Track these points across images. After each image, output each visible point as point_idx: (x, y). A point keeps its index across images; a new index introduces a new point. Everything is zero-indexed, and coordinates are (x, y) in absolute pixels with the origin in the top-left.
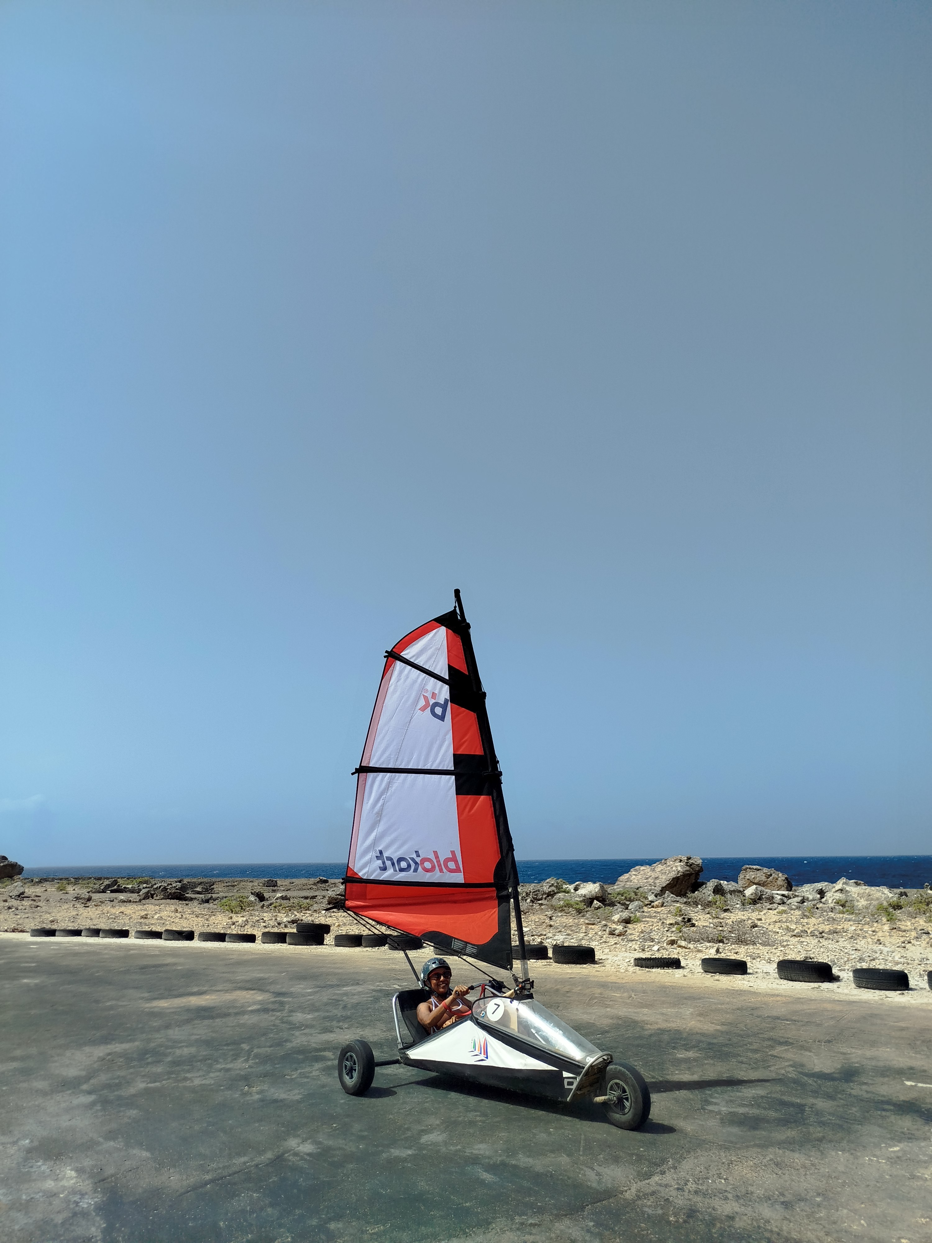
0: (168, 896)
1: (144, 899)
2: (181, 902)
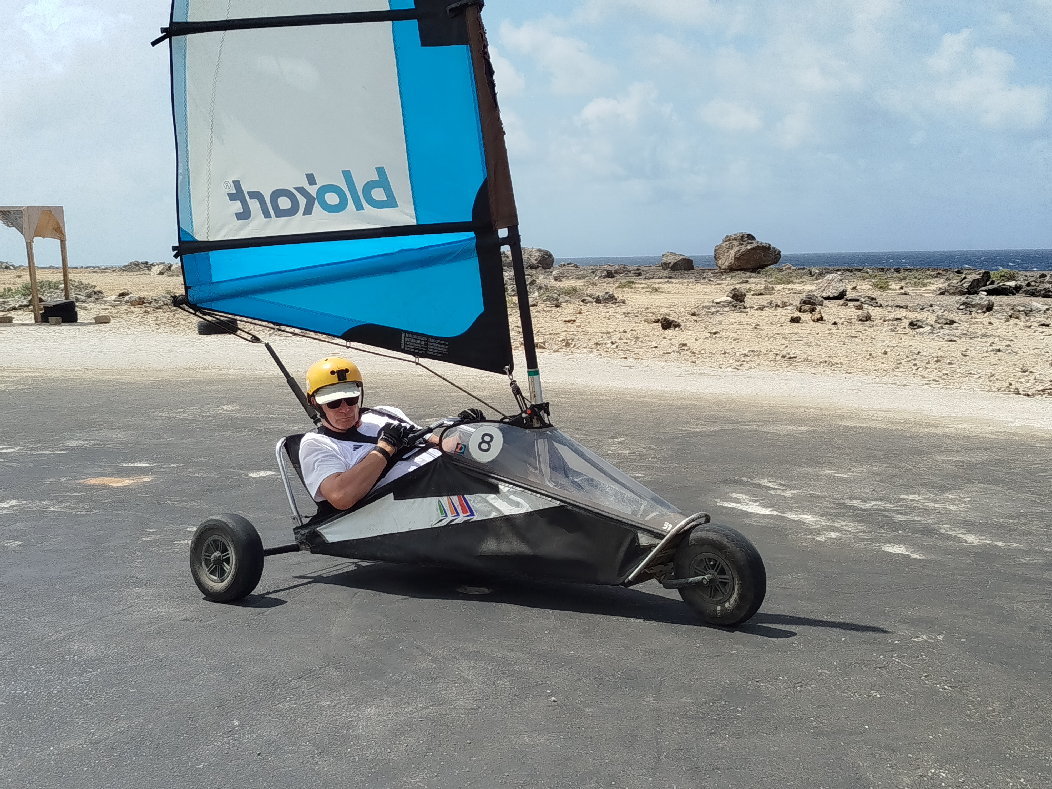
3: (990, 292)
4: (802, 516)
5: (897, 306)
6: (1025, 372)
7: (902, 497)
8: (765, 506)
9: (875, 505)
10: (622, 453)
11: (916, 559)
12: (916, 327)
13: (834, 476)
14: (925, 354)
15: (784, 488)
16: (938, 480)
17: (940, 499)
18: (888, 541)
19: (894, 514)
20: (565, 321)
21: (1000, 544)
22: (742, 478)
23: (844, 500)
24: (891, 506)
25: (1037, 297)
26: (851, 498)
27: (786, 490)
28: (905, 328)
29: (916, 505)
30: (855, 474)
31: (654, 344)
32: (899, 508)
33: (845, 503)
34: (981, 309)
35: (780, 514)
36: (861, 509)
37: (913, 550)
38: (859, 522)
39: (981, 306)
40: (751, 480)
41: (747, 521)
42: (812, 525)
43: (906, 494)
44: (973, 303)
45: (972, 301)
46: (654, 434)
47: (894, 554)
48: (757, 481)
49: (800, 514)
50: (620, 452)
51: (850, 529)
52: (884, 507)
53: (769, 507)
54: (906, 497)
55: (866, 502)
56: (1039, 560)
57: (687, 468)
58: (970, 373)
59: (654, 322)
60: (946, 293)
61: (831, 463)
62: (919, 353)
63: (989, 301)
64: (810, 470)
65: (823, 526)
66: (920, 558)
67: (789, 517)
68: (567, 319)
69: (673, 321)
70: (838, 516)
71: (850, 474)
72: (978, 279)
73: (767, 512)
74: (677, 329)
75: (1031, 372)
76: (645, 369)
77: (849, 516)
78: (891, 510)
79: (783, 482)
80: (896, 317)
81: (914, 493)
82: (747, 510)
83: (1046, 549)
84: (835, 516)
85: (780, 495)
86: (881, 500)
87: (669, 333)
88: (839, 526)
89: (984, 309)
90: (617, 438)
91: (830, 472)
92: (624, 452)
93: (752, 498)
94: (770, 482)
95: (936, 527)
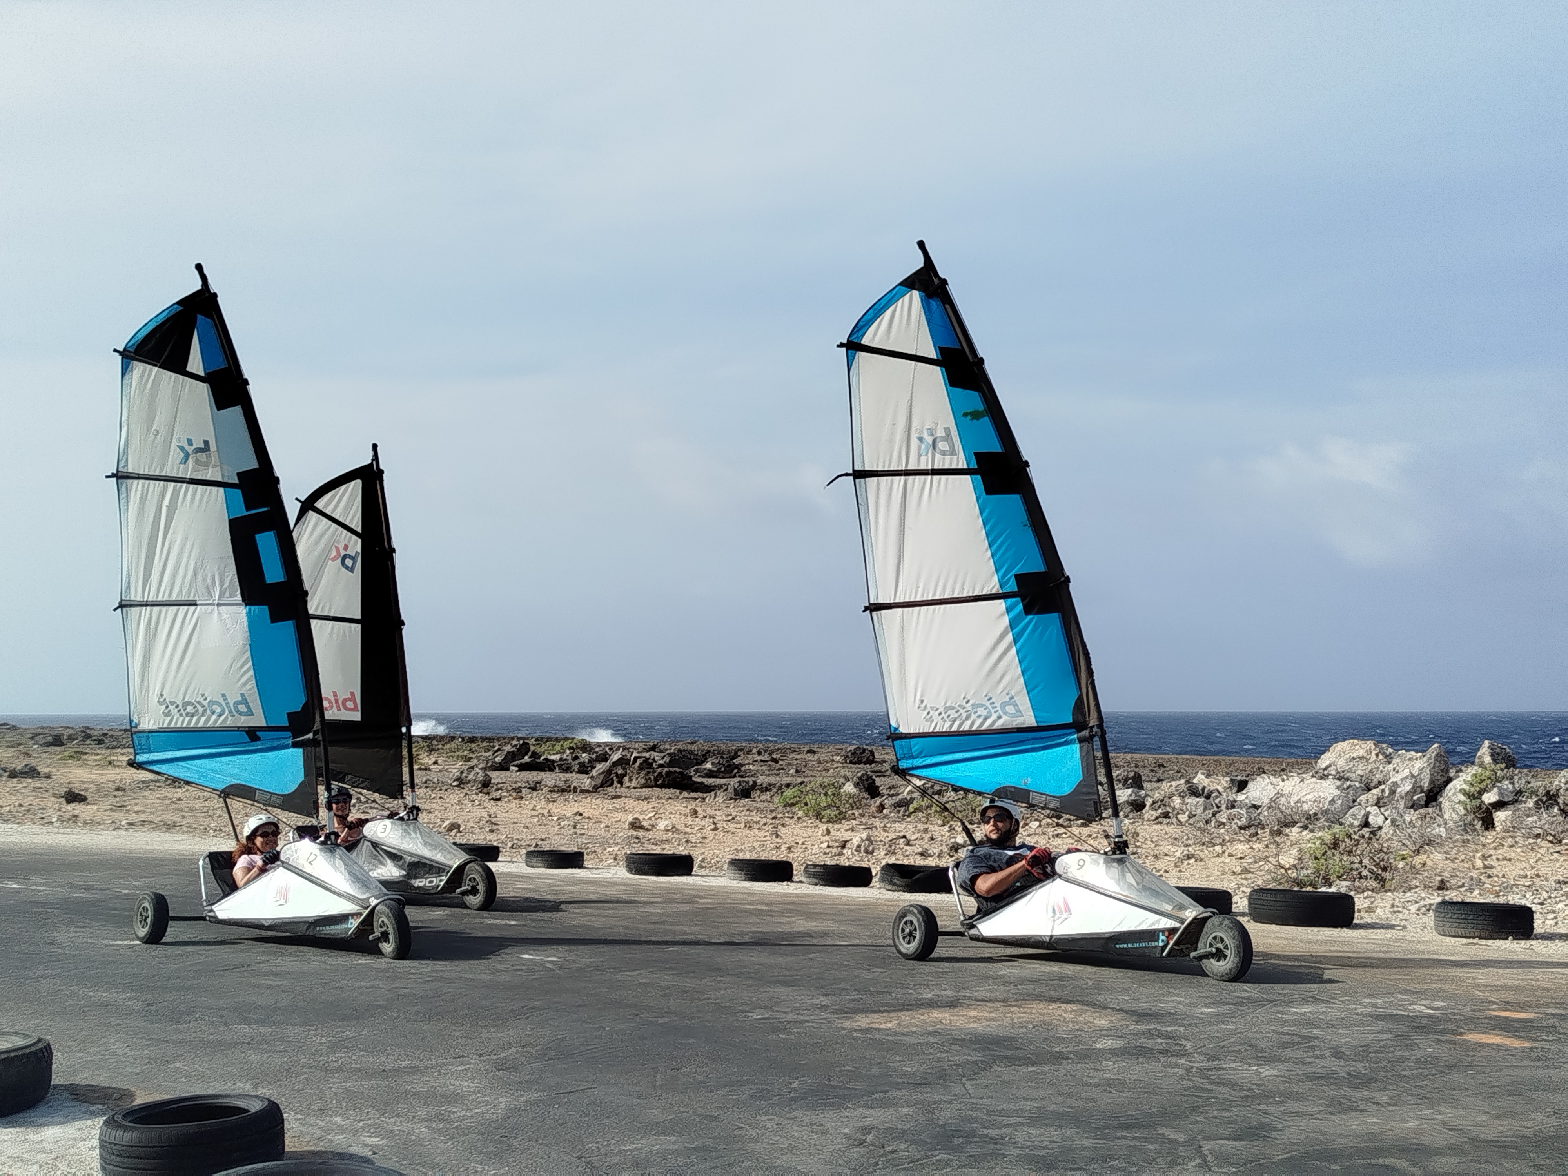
0: (656, 780)
1: (602, 785)
2: (685, 794)
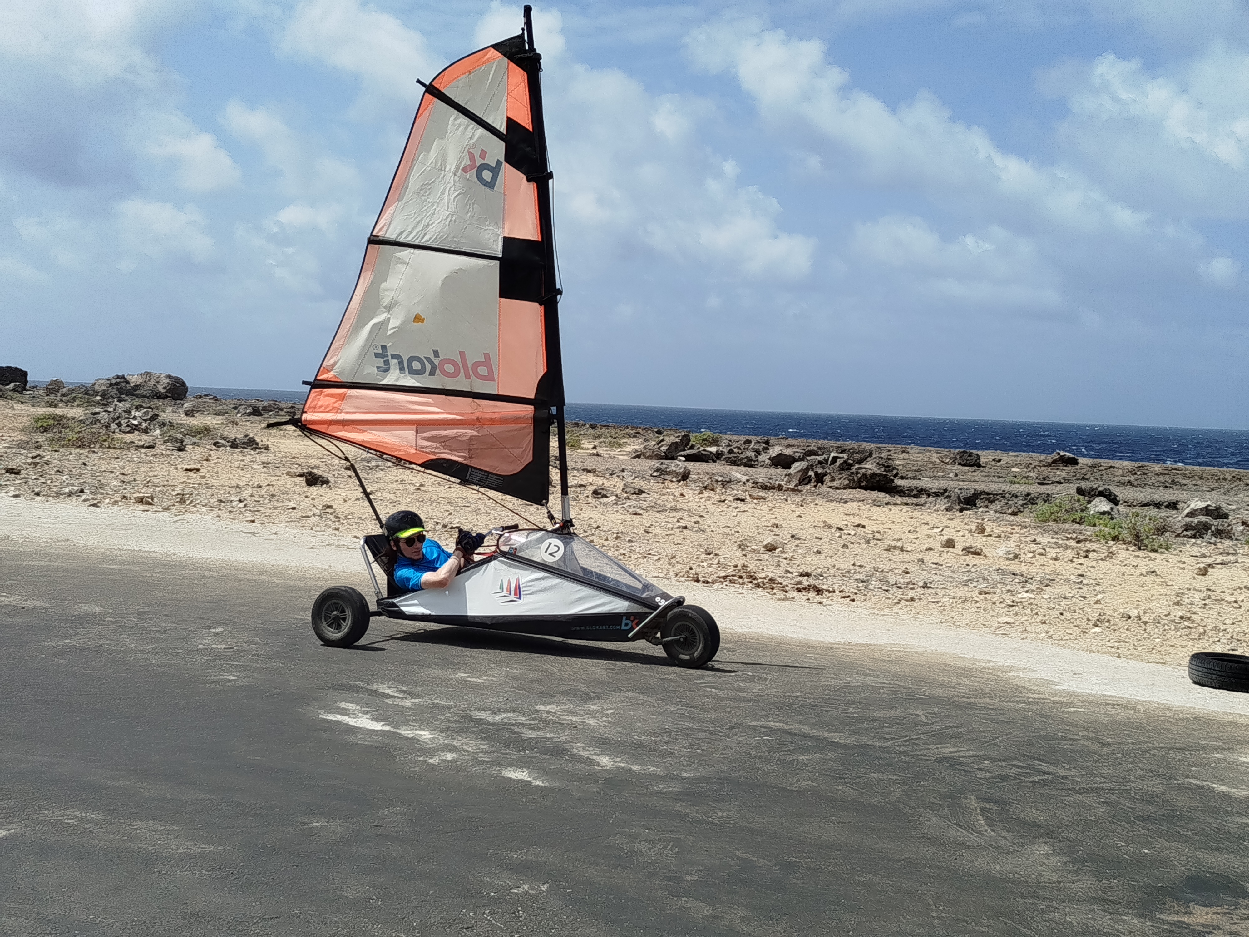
1: (800, 483)
3: (689, 458)
4: (418, 732)
5: (584, 470)
6: (709, 554)
7: (537, 708)
8: (376, 719)
9: (506, 718)
10: (217, 648)
11: (538, 786)
12: (600, 496)
13: (466, 681)
14: (604, 529)
15: (405, 696)
16: (582, 687)
17: (580, 710)
18: (511, 765)
19: (524, 730)
20: (187, 470)
21: (635, 767)
22: (357, 683)
23: (471, 711)
24: (524, 719)
25: (738, 465)
26: (479, 709)
27: (406, 698)
28: (588, 497)
29: (551, 717)
30: (490, 678)
31: (292, 505)
32: (532, 722)
33: (471, 715)
34: (676, 477)
35: (392, 729)
36: (489, 724)
37: (536, 775)
38: (482, 739)
39: (676, 474)
40: (368, 685)
41: (352, 739)
42: (428, 744)
43: (543, 704)
44: (668, 470)
45: (667, 468)
46: (262, 624)
47: (514, 780)
48: (375, 687)
49: (416, 730)
50: (214, 646)
51: (470, 749)
52: (515, 720)
53: (381, 721)
54: (542, 707)
55: (495, 714)
56: (675, 787)
57: (292, 669)
58: (650, 554)
59: (298, 476)
60: (642, 457)
61: (466, 664)
62: (598, 527)
63: (685, 468)
64: (438, 672)
65: (440, 744)
66: (543, 785)
67: (403, 733)
68: (189, 467)
69: (320, 476)
70: (461, 731)
71: (485, 678)
72: (676, 442)
73: (378, 726)
74: (325, 486)
75: (716, 555)
76: (272, 537)
77: (473, 732)
78: (522, 724)
79: (404, 689)
80: (579, 483)
81: (553, 703)
82: (354, 724)
83: (685, 775)
84: (457, 732)
85: (398, 705)
86: (514, 711)
87: (314, 490)
88: (459, 744)
89: (680, 478)
90: (215, 628)
91: (462, 675)
92: (219, 647)
93: (363, 709)
94: (390, 688)
95: (567, 746)
